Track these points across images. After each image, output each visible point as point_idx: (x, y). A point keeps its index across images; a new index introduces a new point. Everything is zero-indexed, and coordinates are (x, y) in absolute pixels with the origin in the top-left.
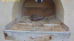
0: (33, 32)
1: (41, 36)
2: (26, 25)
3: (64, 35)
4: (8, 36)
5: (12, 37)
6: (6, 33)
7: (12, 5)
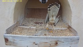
0: (37, 36)
1: (46, 42)
2: (28, 29)
3: (72, 40)
4: (9, 41)
5: (13, 42)
6: (7, 37)
7: (13, 6)
